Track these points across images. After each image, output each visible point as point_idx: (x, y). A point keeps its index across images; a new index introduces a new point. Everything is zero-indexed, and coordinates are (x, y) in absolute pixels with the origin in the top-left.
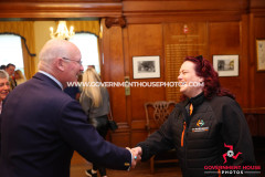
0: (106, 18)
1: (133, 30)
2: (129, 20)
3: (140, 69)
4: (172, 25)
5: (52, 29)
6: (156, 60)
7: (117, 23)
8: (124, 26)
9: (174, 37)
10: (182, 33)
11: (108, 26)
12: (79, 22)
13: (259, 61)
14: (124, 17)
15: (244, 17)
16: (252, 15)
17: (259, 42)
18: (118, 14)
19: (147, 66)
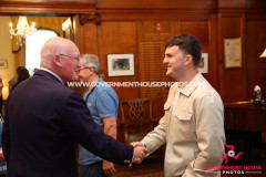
0: (80, 15)
1: (107, 27)
2: (104, 17)
3: (114, 67)
4: (145, 23)
5: (11, 25)
6: (130, 57)
7: (91, 21)
8: (98, 24)
9: (148, 35)
10: (156, 31)
11: (81, 23)
13: (227, 59)
14: (98, 14)
15: (213, 16)
16: (220, 15)
17: (226, 41)
18: (92, 12)
19: (122, 64)
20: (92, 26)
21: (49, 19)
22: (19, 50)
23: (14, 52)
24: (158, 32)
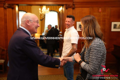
0: (66, 5)
1: (77, 10)
2: (76, 6)
4: (94, 8)
5: (40, 9)
7: (71, 7)
8: (73, 9)
9: (95, 13)
10: (99, 12)
11: (66, 8)
12: (52, 7)
18: (71, 4)
20: (70, 10)
21: (55, 7)
22: (43, 19)
23: (41, 20)
24: (100, 12)
